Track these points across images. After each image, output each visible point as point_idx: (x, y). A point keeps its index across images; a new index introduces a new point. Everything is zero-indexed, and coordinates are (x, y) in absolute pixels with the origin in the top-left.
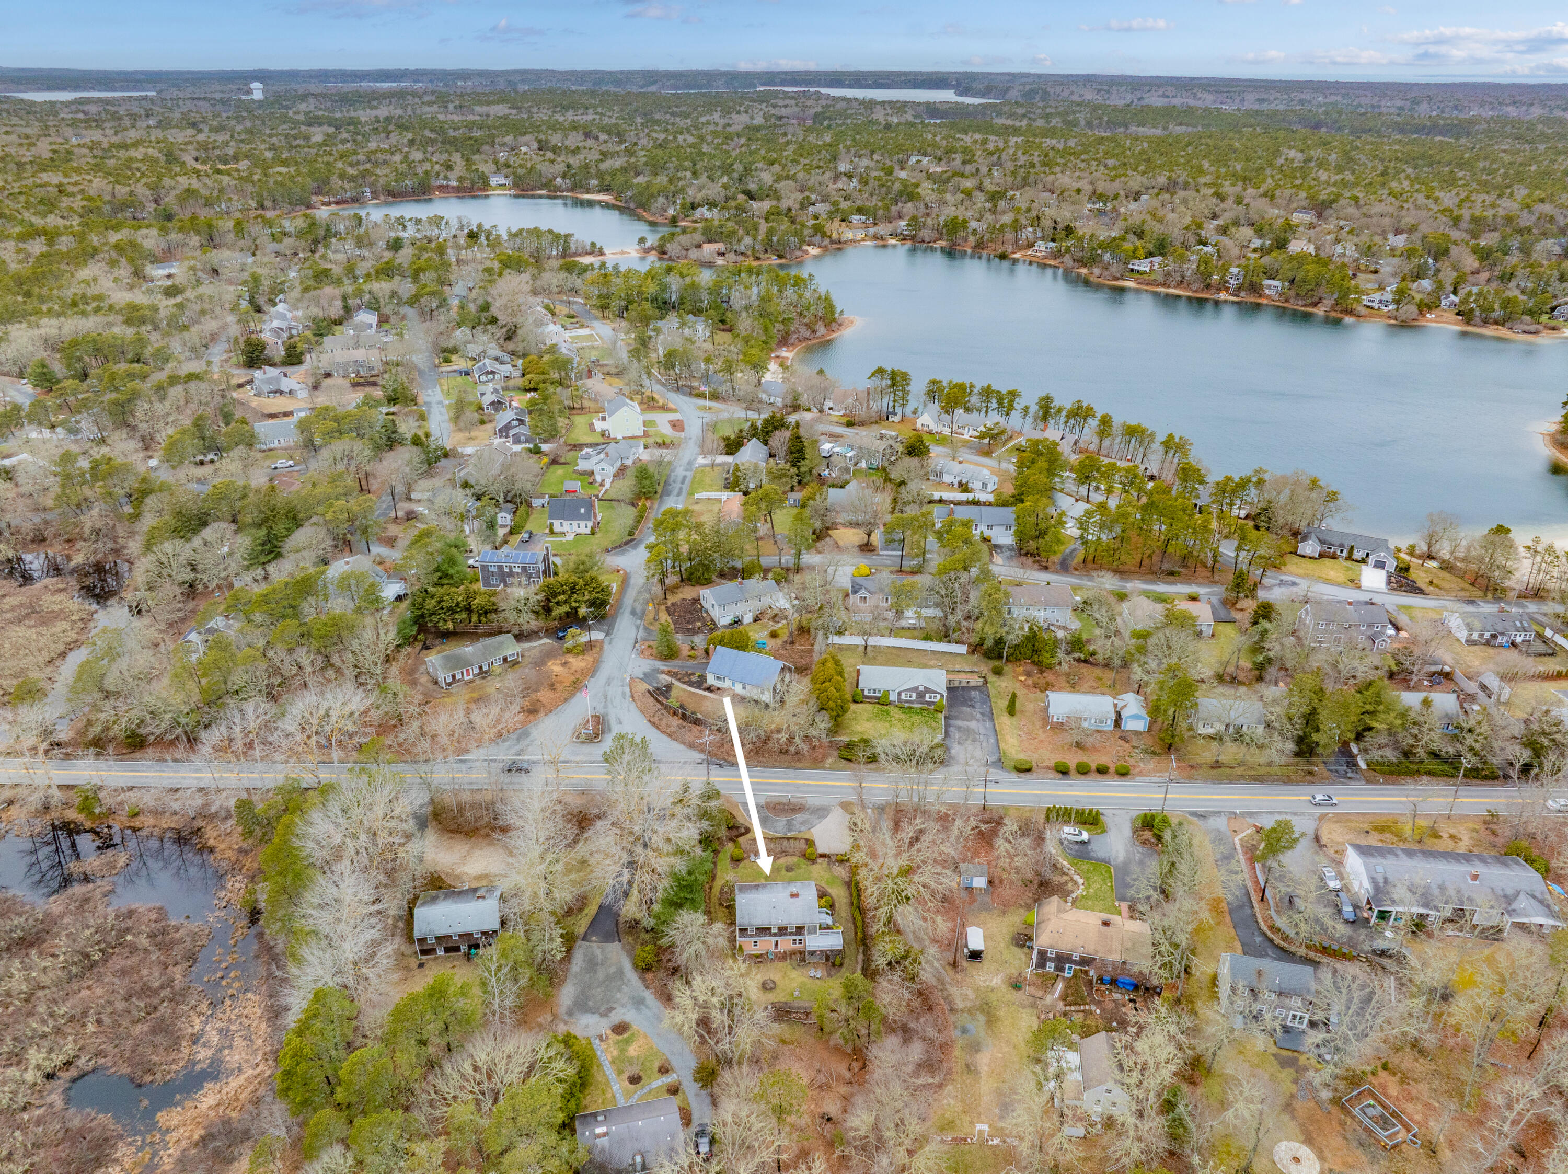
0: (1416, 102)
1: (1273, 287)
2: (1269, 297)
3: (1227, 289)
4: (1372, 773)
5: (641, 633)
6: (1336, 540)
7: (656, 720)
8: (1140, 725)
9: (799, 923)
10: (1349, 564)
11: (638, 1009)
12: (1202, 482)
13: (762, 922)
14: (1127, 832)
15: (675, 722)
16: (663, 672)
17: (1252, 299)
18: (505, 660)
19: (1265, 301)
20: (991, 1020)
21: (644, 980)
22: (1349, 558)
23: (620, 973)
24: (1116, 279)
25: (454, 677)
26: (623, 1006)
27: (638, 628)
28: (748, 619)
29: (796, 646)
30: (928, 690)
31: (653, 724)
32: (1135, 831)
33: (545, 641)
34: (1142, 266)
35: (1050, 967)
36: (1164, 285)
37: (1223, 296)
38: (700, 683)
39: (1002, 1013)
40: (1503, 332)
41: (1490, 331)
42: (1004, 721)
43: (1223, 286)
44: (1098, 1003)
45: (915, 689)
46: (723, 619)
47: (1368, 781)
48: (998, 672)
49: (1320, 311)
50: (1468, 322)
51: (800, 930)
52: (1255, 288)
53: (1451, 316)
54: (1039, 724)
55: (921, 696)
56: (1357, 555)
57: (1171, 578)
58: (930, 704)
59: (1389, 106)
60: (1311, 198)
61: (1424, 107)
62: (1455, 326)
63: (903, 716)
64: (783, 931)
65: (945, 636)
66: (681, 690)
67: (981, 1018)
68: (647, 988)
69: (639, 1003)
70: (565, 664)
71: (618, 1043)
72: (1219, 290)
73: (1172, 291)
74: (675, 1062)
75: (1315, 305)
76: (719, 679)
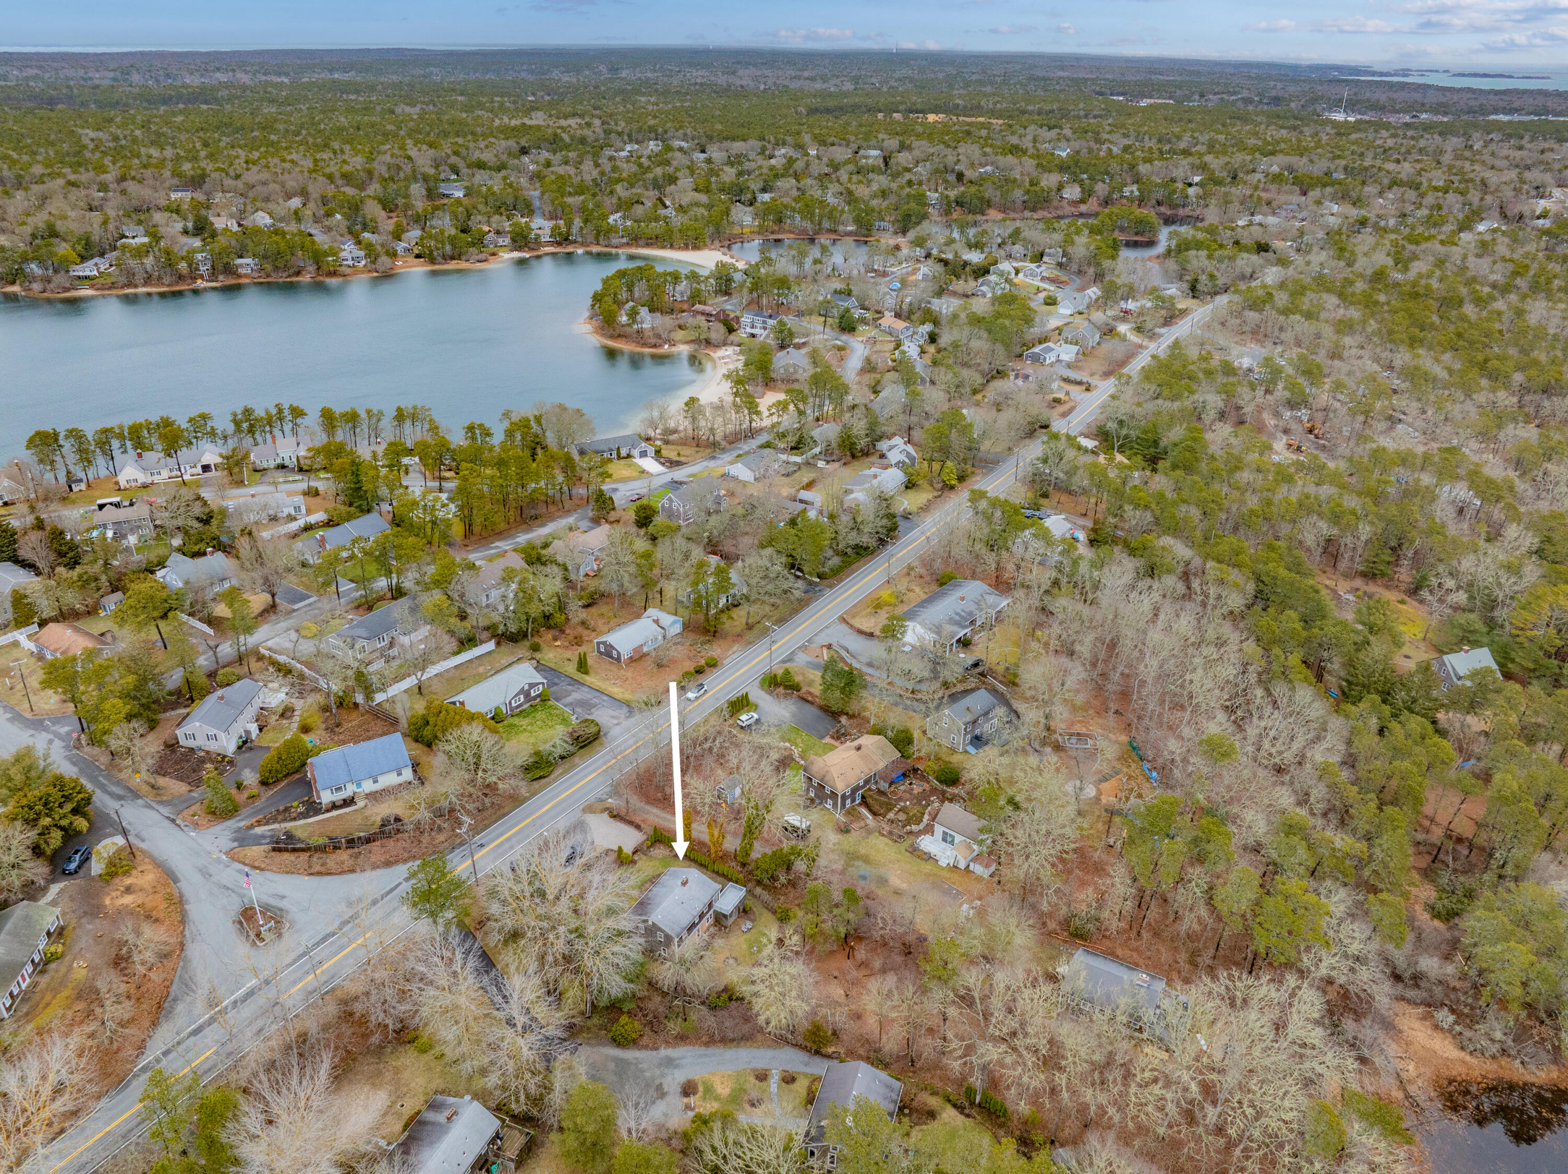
0: (126, 72)
1: (246, 265)
2: (246, 276)
3: (202, 277)
4: (826, 582)
5: (166, 811)
6: (602, 447)
7: (317, 868)
8: (677, 629)
9: (706, 900)
10: (622, 462)
11: (677, 1067)
12: (489, 435)
13: (686, 921)
14: (768, 697)
15: (344, 856)
16: (252, 827)
17: (231, 281)
18: (49, 934)
19: (247, 281)
20: (866, 860)
21: (646, 1047)
22: (619, 457)
23: (620, 1062)
24: (67, 290)
25: (11, 994)
26: (663, 1076)
27: (149, 807)
28: (254, 731)
29: (346, 725)
30: (532, 685)
31: (319, 874)
32: (771, 693)
33: (55, 889)
34: (85, 270)
35: (848, 802)
36: (130, 285)
37: (200, 284)
38: (313, 808)
39: (863, 851)
40: (463, 265)
42: (588, 679)
43: (194, 275)
44: (900, 799)
45: (522, 691)
46: (228, 745)
47: (831, 587)
48: (536, 648)
49: (306, 278)
51: (710, 906)
52: (229, 270)
53: (411, 260)
54: (613, 668)
55: (527, 694)
56: (624, 452)
57: (538, 522)
58: (535, 698)
59: (102, 78)
61: (136, 78)
63: (527, 721)
64: (701, 916)
65: (467, 642)
66: (302, 828)
67: (858, 863)
68: (656, 1049)
69: (669, 1063)
70: (128, 890)
71: (704, 1099)
72: (194, 279)
73: (142, 290)
74: (760, 1065)
75: (298, 273)
76: (339, 789)
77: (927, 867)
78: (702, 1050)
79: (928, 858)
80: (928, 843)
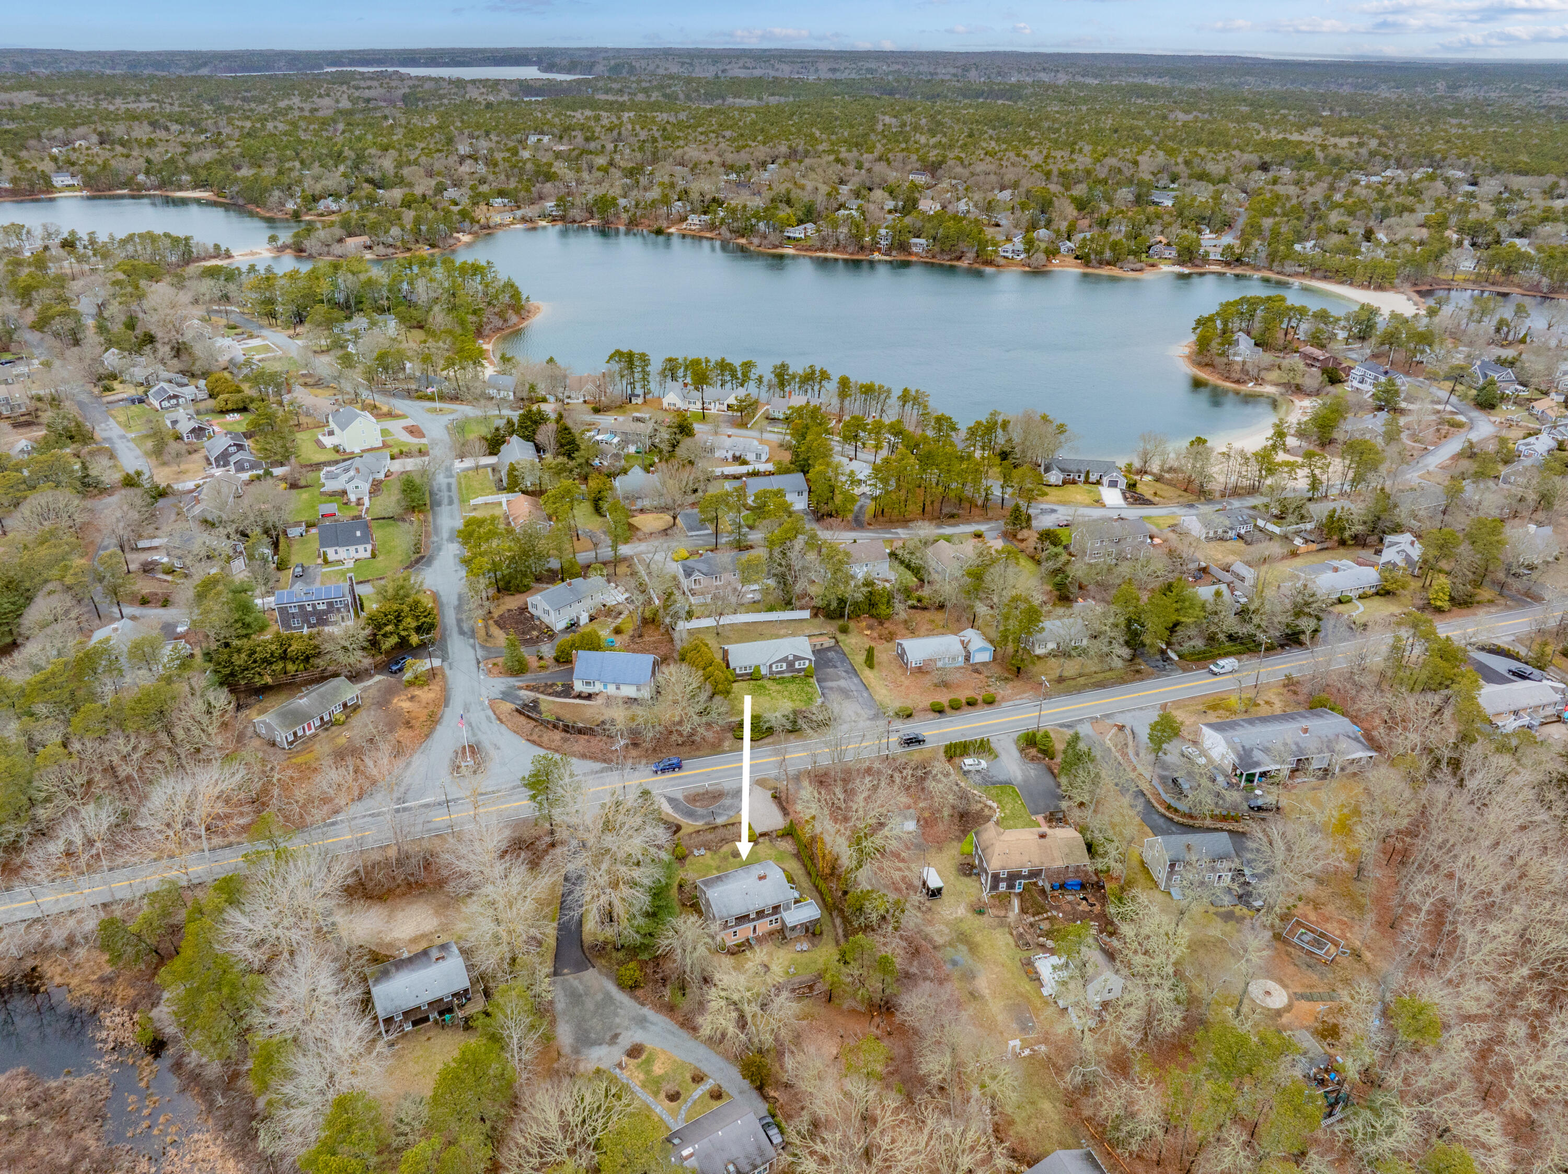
0: (966, 69)
1: (919, 244)
2: (917, 254)
3: (879, 250)
4: (1184, 663)
5: (480, 653)
6: (1073, 467)
7: (535, 737)
8: (986, 657)
9: (775, 902)
10: (1087, 487)
11: (644, 1028)
13: (739, 910)
14: (1015, 753)
15: (557, 735)
16: (520, 688)
17: (902, 257)
18: (345, 705)
19: (914, 259)
20: (973, 948)
21: (636, 998)
22: (1087, 481)
23: (609, 998)
24: (776, 247)
25: (295, 734)
26: (627, 1029)
27: (474, 647)
28: (584, 619)
29: (646, 638)
30: (797, 658)
31: (534, 742)
32: (1022, 751)
33: (378, 678)
34: (797, 232)
35: (1003, 886)
36: (821, 249)
37: (877, 256)
38: (567, 691)
39: (978, 938)
40: (1115, 271)
41: (1105, 271)
42: (867, 673)
43: (874, 247)
44: (1057, 908)
45: (785, 659)
46: (558, 623)
47: (1185, 670)
48: (844, 630)
49: (964, 263)
50: (1087, 264)
51: (776, 909)
52: (904, 247)
53: (1070, 260)
54: (899, 672)
55: (791, 665)
56: (1093, 478)
57: (952, 521)
58: (799, 671)
59: (944, 73)
60: (922, 159)
61: (973, 74)
62: (1076, 270)
63: (779, 687)
64: (760, 914)
65: (788, 604)
66: (549, 704)
67: (963, 948)
68: (643, 1005)
69: (642, 1022)
70: (412, 698)
71: (639, 1066)
72: (872, 251)
73: (830, 255)
74: (705, 1068)
75: (959, 258)
76: (588, 684)
77: (1026, 986)
78: (675, 1028)
79: (1037, 979)
80: (1045, 965)
